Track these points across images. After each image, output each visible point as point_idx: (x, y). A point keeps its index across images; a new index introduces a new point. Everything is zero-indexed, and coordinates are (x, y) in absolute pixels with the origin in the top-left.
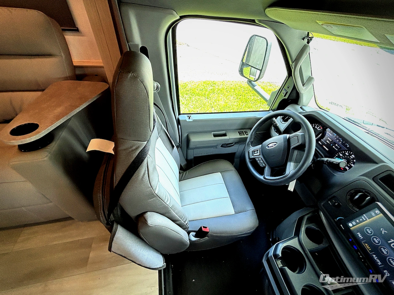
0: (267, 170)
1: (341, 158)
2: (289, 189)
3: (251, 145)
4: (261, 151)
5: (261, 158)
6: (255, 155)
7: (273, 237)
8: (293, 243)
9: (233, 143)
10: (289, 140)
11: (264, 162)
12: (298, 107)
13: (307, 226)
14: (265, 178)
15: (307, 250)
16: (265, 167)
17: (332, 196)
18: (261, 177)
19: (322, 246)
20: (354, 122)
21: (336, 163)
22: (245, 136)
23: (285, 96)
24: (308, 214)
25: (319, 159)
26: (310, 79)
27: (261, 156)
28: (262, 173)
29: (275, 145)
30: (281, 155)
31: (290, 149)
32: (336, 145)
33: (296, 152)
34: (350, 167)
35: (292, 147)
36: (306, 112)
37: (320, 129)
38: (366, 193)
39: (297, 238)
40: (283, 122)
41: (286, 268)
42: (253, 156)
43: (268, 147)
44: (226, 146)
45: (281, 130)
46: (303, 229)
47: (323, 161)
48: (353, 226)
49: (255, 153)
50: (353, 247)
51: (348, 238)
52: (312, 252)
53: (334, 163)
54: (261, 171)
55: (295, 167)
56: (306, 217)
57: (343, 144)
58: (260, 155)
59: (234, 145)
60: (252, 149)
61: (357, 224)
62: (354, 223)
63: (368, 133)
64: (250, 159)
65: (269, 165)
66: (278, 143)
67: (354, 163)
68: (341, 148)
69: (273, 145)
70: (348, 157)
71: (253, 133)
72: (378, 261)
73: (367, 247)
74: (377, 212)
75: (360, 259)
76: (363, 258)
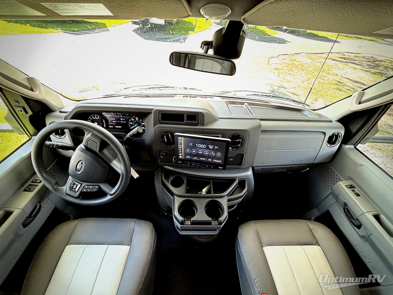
0: (104, 187)
1: (133, 125)
2: (135, 177)
3: (60, 186)
4: (77, 181)
5: (87, 185)
6: (77, 189)
7: (165, 211)
8: (177, 202)
9: (36, 206)
10: (87, 149)
11: (94, 185)
12: (57, 113)
13: (170, 183)
14: (111, 195)
15: (185, 194)
16: (100, 188)
17: (158, 152)
18: (109, 197)
19: (185, 181)
20: (111, 96)
21: (136, 132)
22: (40, 185)
23: (27, 113)
24: (162, 177)
25: (125, 139)
26: (31, 80)
27: (84, 184)
28: (104, 194)
29: (82, 163)
30: (98, 165)
31: (98, 154)
32: (121, 119)
33: (105, 151)
34: (144, 126)
35: (98, 151)
36: (71, 112)
37: (98, 117)
38: (166, 133)
39: (175, 196)
40: (62, 137)
41: (192, 219)
42: (77, 193)
43: (79, 171)
44: (31, 219)
45: (70, 146)
46: (171, 188)
47: (128, 138)
48: (182, 156)
49: (75, 189)
50: (192, 165)
52: (188, 191)
53: (135, 133)
54: (101, 194)
55: (119, 161)
56: (164, 179)
57: (123, 115)
58: (81, 184)
59: (40, 206)
60: (66, 188)
61: (181, 153)
62: (180, 154)
63: (126, 97)
64: (78, 198)
65: (100, 182)
66: (82, 159)
67: (143, 122)
68: (125, 119)
69: (80, 166)
70: (136, 121)
71: (44, 175)
72: (204, 159)
73: (195, 158)
74: (180, 138)
75: (200, 166)
76: (200, 165)
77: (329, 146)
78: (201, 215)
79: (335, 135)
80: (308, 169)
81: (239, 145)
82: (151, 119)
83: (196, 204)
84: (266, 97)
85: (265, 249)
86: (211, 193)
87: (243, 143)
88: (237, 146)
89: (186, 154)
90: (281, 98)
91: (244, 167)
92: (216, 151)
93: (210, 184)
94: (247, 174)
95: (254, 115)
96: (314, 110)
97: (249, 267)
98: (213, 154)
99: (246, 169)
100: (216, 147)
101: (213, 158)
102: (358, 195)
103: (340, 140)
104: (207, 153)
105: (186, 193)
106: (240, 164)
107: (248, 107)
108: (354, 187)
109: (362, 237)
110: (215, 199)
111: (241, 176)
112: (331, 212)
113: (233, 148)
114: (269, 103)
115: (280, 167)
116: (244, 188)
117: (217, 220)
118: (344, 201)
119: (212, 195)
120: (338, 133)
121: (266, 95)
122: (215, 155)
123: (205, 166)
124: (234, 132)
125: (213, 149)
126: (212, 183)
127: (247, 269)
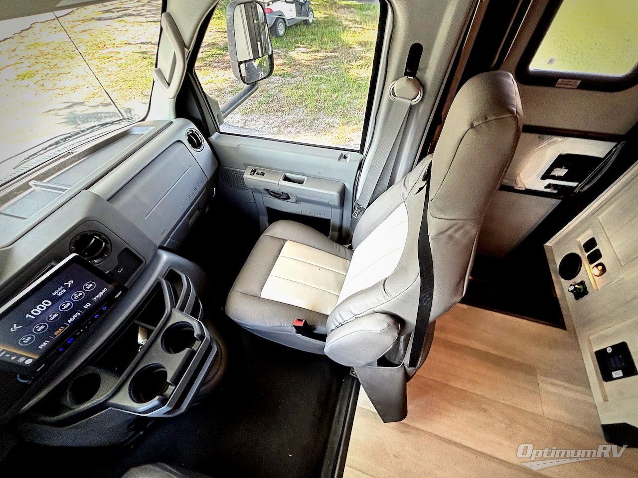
8: (124, 400)
15: (120, 380)
19: (98, 371)
39: (110, 401)
41: (168, 381)
48: (28, 358)
50: (71, 343)
51: (59, 354)
52: (119, 373)
61: (20, 356)
62: (22, 359)
72: (75, 316)
73: (59, 332)
75: (85, 330)
76: (83, 327)
77: (199, 150)
78: (172, 363)
80: (214, 189)
81: (103, 245)
83: (151, 364)
84: (54, 146)
85: (264, 295)
86: (152, 331)
87: (105, 237)
88: (102, 249)
89: (32, 347)
90: (79, 133)
91: (150, 259)
92: (76, 287)
93: (139, 325)
94: (163, 263)
95: (69, 189)
96: (143, 120)
97: (268, 325)
98: (78, 295)
99: (156, 258)
100: (70, 283)
101: (87, 299)
102: (263, 174)
103: (200, 136)
104: (68, 305)
105: (120, 376)
106: (141, 262)
107: (42, 184)
108: (255, 170)
109: (296, 202)
110: (165, 329)
111: (163, 273)
112: (270, 206)
113: (101, 256)
114: (73, 153)
115: (188, 216)
116: (180, 278)
117: (195, 339)
118: (262, 188)
119: (156, 329)
120: (190, 131)
121: (50, 146)
122: (84, 291)
123: (93, 320)
124: (69, 239)
126: (136, 322)
127: (269, 328)
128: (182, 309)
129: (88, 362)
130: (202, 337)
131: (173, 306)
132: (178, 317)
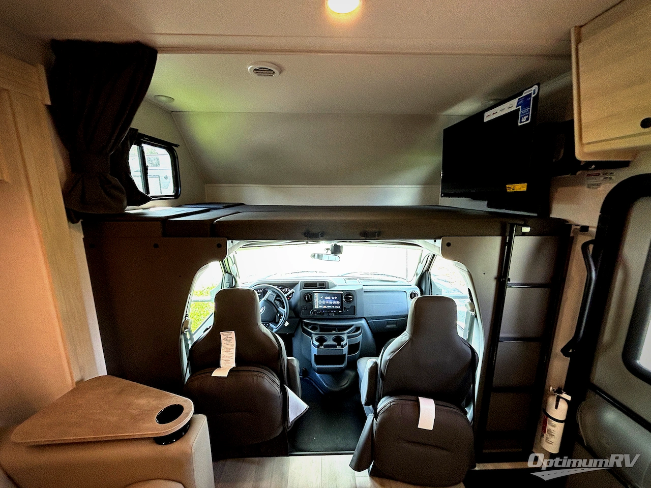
8: (315, 337)
13: (309, 329)
35: (273, 301)
38: (307, 294)
46: (310, 331)
48: (317, 307)
56: (304, 326)
61: (316, 305)
72: (330, 307)
73: (325, 307)
74: (315, 294)
77: (411, 300)
79: (414, 293)
81: (351, 300)
82: (298, 286)
83: (327, 337)
87: (354, 299)
89: (319, 305)
91: (357, 318)
92: (336, 300)
94: (361, 322)
99: (361, 318)
100: (336, 298)
101: (334, 305)
103: (417, 296)
104: (331, 302)
105: (321, 333)
106: (354, 314)
110: (339, 335)
111: (357, 324)
113: (347, 301)
119: (337, 332)
120: (415, 291)
125: (335, 299)
128: (349, 337)
129: (320, 325)
130: (342, 346)
131: (348, 333)
132: (345, 337)
